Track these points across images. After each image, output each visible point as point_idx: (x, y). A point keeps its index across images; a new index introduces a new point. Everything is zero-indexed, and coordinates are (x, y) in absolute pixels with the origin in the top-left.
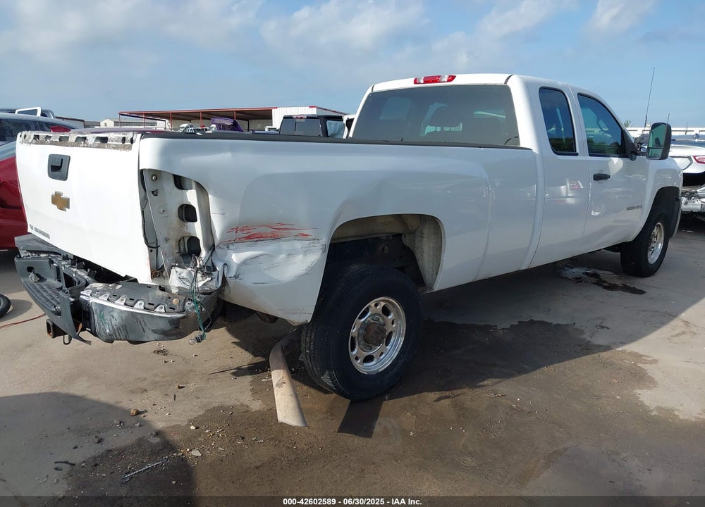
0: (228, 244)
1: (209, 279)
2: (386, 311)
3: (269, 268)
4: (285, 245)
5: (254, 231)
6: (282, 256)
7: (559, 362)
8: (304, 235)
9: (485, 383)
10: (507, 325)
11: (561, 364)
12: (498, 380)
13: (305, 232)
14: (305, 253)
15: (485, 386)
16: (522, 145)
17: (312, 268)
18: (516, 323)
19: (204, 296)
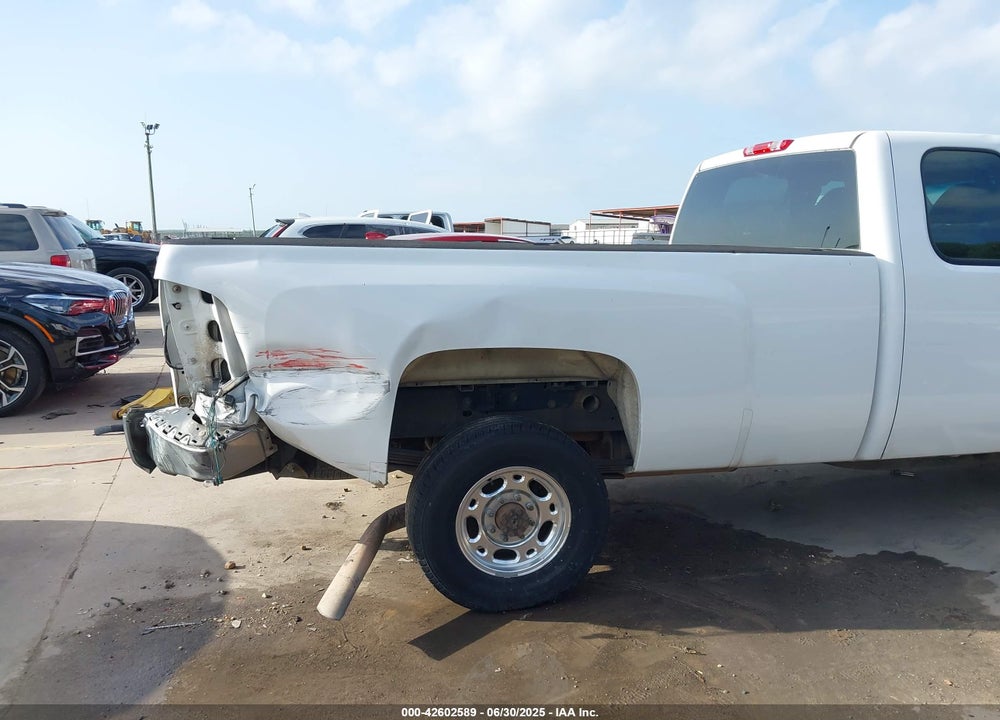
0: (265, 371)
1: (233, 411)
2: (538, 489)
3: (312, 406)
4: (335, 378)
5: (291, 357)
6: (331, 392)
7: (879, 628)
8: (357, 366)
9: (698, 630)
10: (850, 552)
11: (883, 631)
12: (720, 630)
13: (358, 362)
14: (362, 390)
15: (692, 634)
16: (864, 249)
17: (372, 411)
18: (873, 551)
19: (234, 432)
